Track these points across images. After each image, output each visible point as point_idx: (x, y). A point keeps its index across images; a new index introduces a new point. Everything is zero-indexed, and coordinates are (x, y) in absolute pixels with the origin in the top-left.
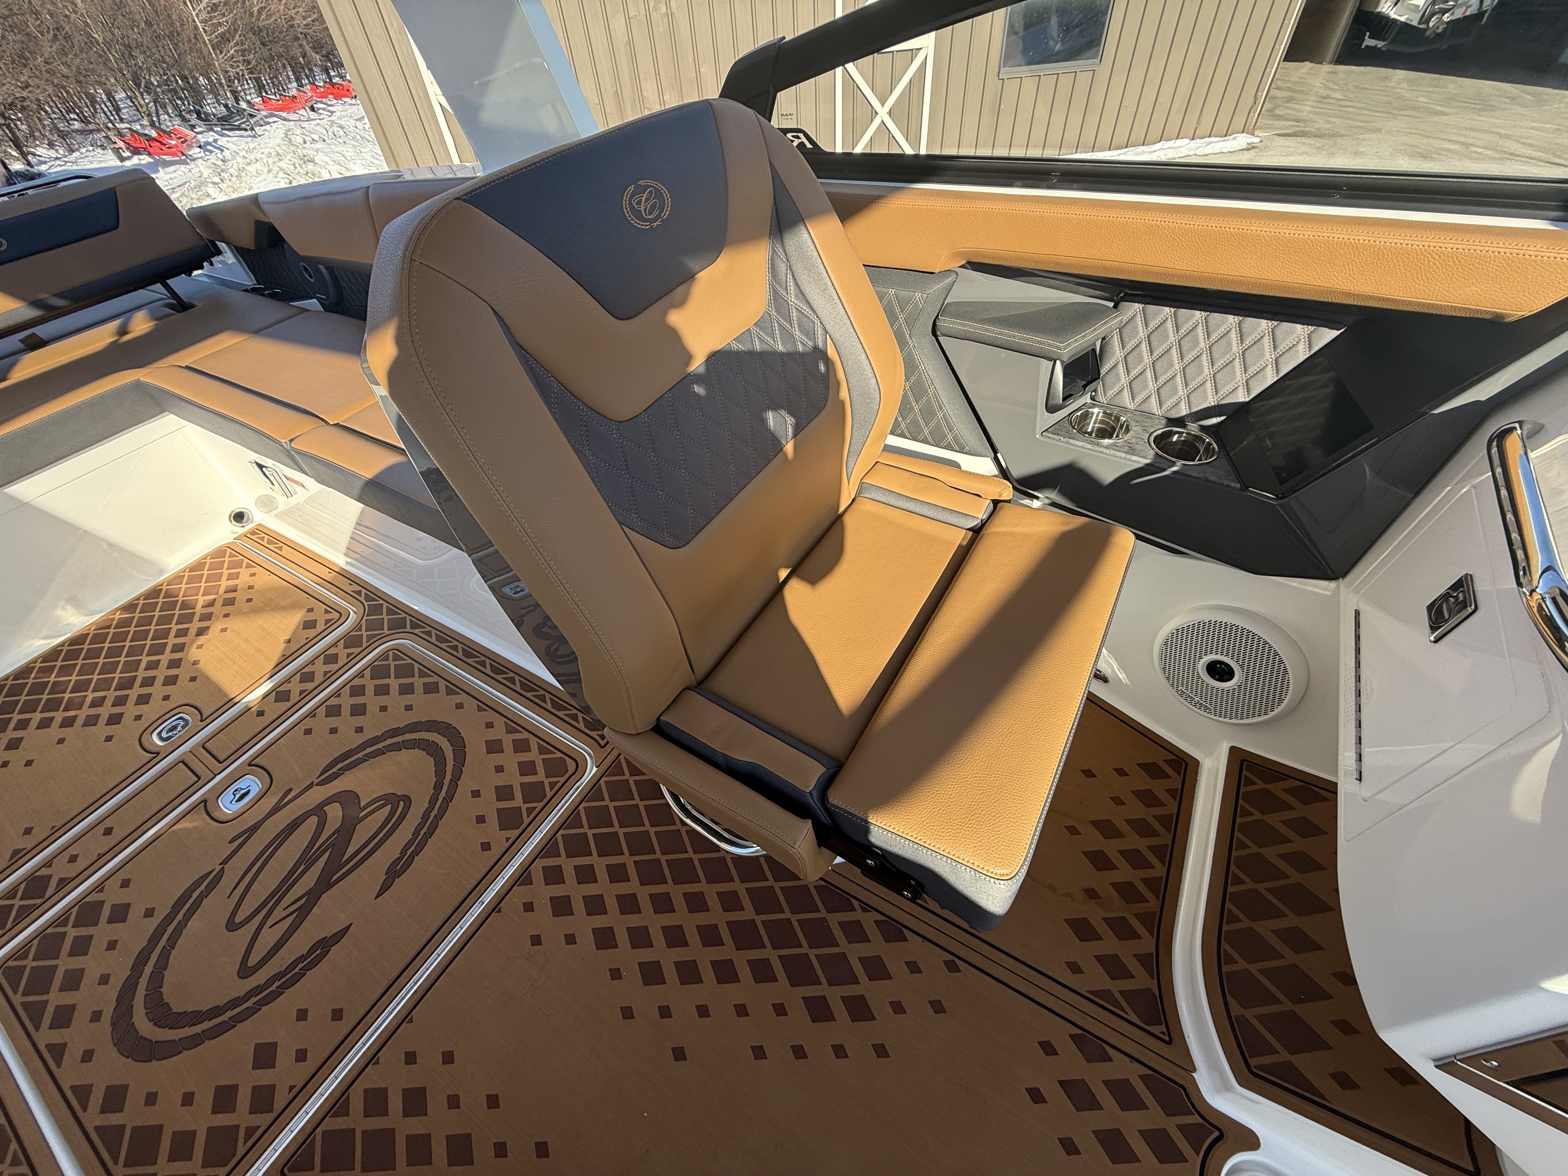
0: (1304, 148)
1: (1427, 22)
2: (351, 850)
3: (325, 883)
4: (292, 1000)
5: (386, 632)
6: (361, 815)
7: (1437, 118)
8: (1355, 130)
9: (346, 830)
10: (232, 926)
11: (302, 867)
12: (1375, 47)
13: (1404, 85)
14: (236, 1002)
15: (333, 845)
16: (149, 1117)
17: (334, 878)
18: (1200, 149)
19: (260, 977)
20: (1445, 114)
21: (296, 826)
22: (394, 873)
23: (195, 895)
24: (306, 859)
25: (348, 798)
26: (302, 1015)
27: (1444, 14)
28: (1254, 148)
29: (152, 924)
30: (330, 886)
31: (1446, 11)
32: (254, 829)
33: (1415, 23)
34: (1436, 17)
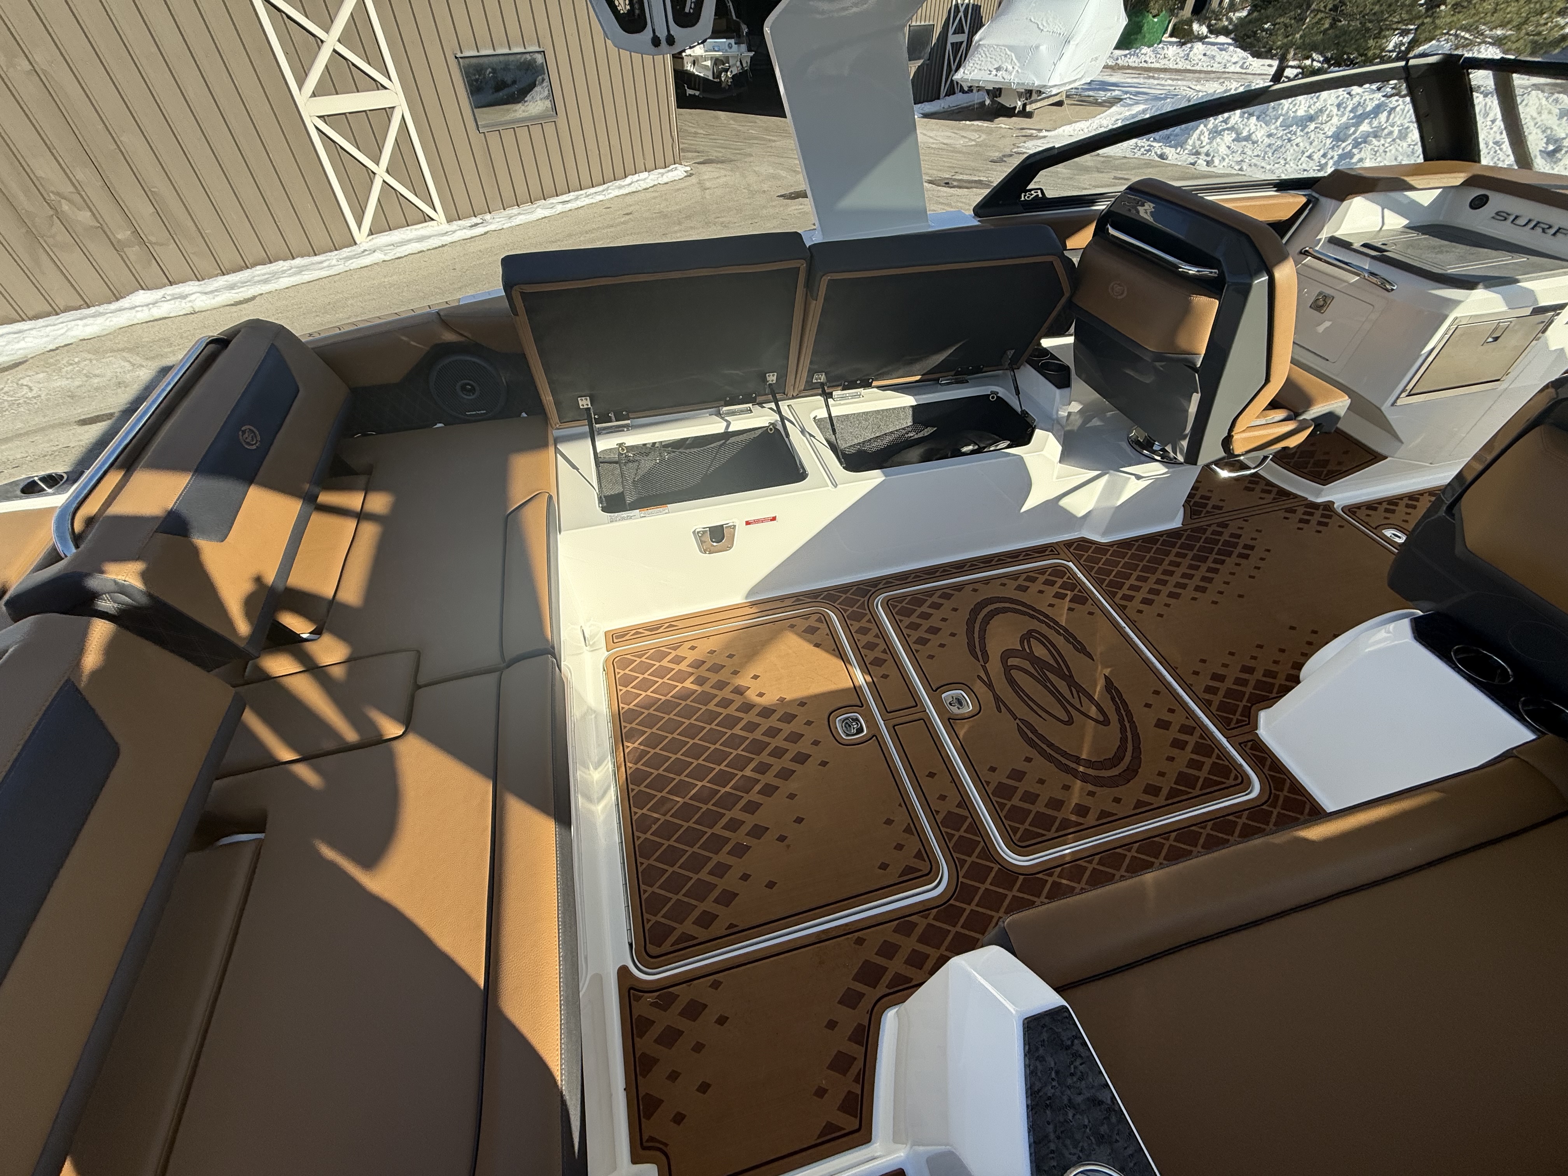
0: (723, 172)
1: (719, 77)
2: (1052, 662)
3: (1069, 679)
4: (1137, 708)
5: (863, 599)
6: (1028, 651)
7: (773, 144)
8: (739, 156)
9: (1035, 661)
10: (1070, 722)
11: (1048, 684)
12: (694, 95)
13: (732, 122)
14: (1123, 729)
15: (1041, 669)
16: (1172, 776)
17: (1067, 674)
18: (660, 179)
19: (1113, 717)
20: (774, 141)
21: (1013, 680)
22: (1081, 649)
23: (1030, 735)
24: (1044, 682)
25: (1006, 655)
26: (1148, 706)
27: (727, 72)
28: (691, 175)
29: (1039, 760)
30: (1071, 676)
31: (726, 71)
32: (997, 698)
33: (711, 78)
34: (723, 74)
